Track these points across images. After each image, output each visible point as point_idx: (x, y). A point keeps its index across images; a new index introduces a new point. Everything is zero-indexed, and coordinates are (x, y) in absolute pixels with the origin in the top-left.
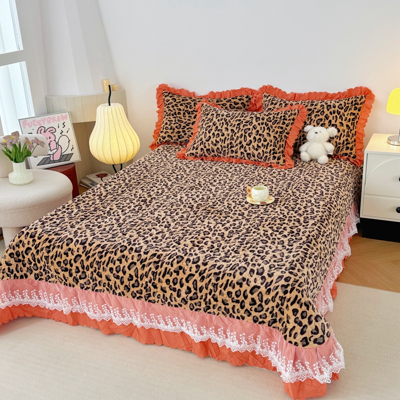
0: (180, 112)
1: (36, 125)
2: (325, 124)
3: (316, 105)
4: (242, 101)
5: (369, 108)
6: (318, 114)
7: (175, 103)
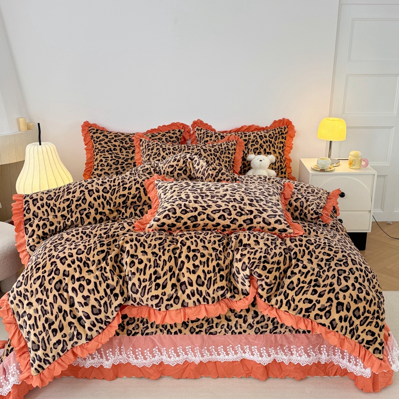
0: (116, 148)
2: (261, 152)
3: (249, 136)
4: (176, 135)
5: (292, 137)
6: (253, 143)
7: (108, 139)
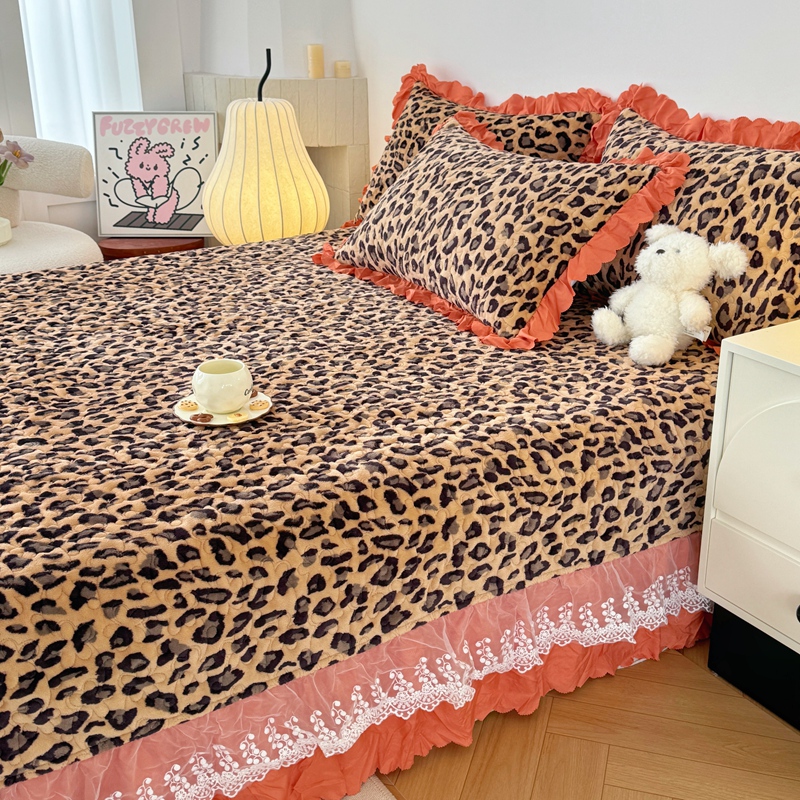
0: (408, 140)
1: (132, 132)
2: (721, 230)
3: (724, 161)
4: (562, 129)
6: (715, 190)
7: (411, 116)
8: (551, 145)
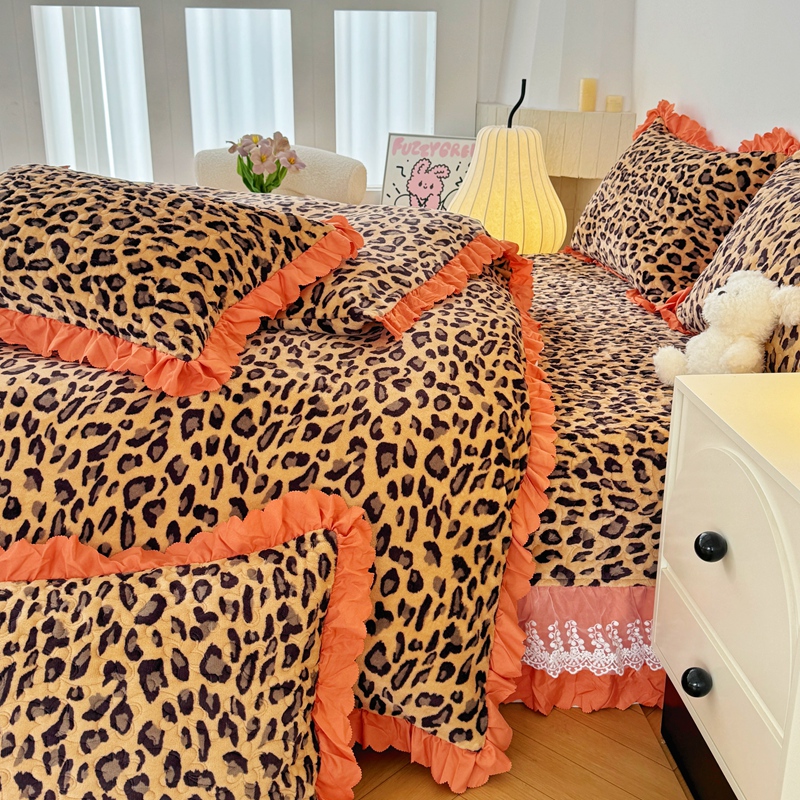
1: (418, 153)
4: (744, 168)
8: (730, 184)
